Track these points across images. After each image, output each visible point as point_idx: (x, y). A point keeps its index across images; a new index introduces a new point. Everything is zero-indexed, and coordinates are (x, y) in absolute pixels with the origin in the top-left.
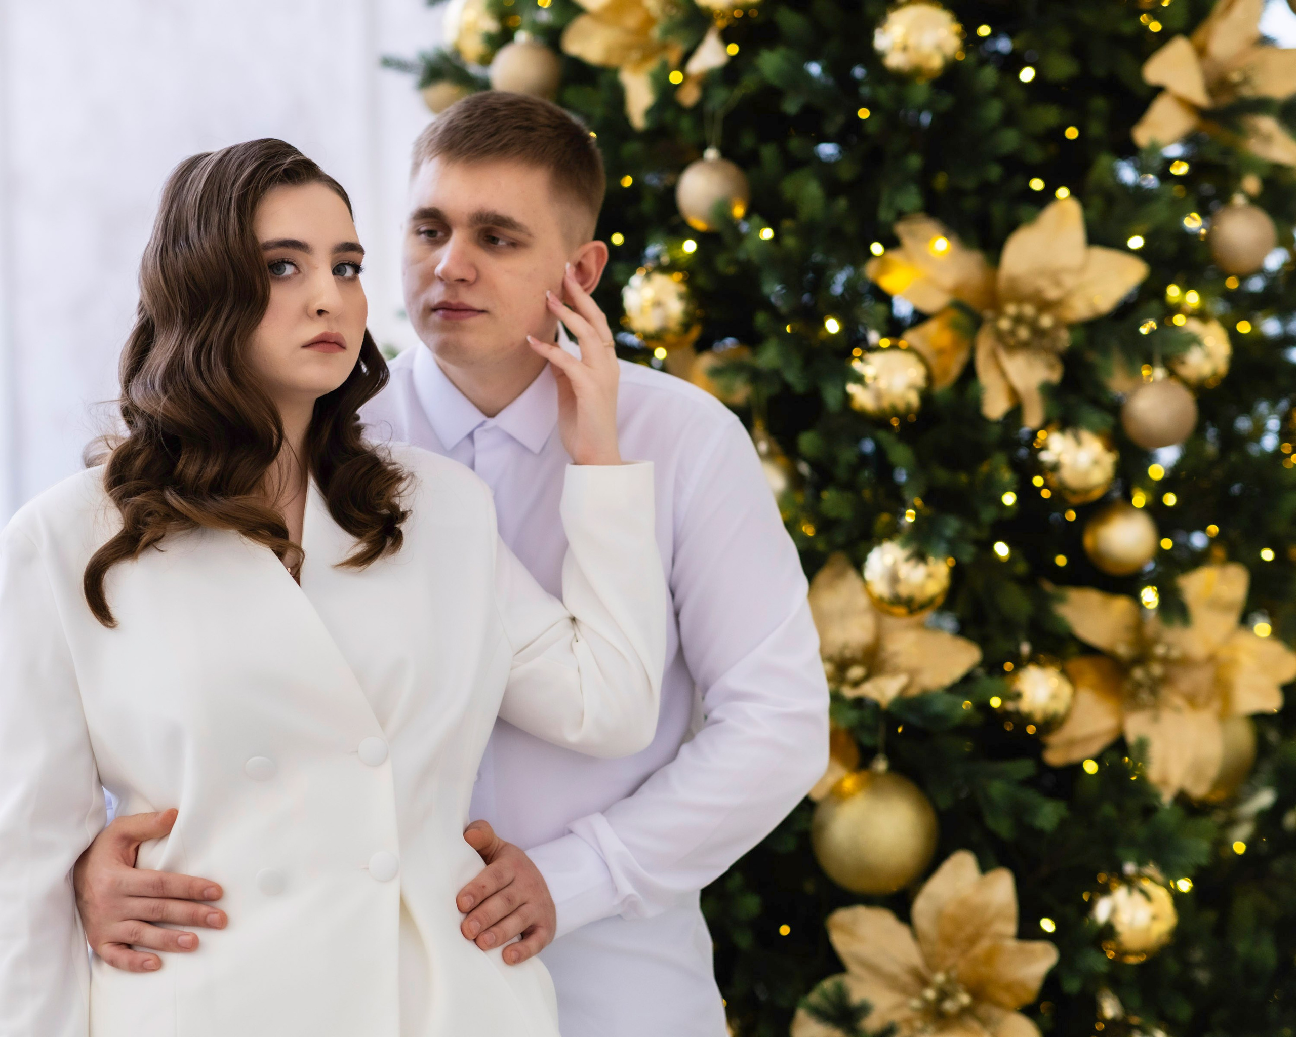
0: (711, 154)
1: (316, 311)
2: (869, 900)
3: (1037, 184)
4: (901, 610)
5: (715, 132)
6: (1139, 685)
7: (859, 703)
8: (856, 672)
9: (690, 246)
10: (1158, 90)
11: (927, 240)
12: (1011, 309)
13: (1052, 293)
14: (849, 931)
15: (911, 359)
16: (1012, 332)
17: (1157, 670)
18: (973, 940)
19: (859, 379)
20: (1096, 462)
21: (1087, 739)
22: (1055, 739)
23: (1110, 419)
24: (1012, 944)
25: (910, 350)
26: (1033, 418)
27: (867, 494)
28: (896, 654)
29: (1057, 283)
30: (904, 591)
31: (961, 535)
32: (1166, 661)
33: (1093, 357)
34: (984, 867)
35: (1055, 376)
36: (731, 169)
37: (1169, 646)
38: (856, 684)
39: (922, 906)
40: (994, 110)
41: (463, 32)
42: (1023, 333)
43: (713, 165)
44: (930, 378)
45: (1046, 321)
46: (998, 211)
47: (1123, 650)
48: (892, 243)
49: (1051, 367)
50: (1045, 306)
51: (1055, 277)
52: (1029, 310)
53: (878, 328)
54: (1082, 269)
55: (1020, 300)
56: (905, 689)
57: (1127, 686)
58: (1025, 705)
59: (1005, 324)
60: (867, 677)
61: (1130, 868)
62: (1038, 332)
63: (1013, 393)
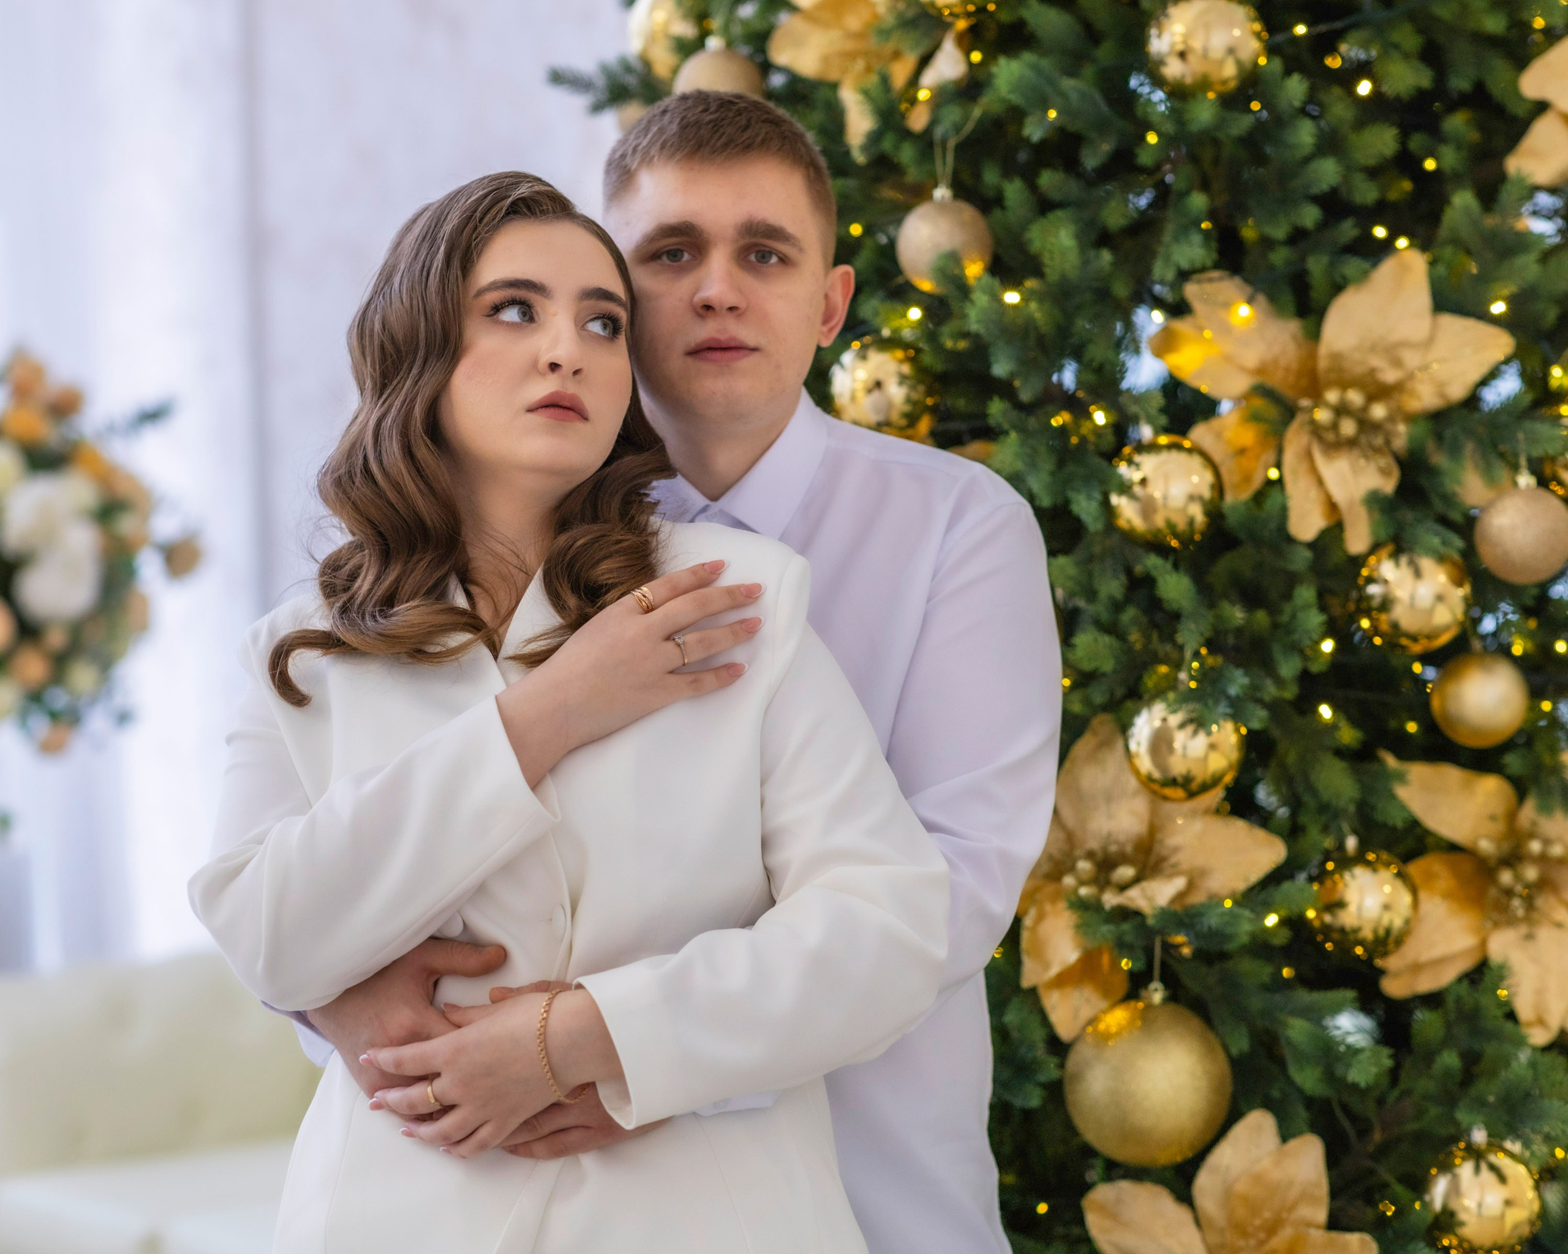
0: (942, 193)
1: (547, 365)
2: (1138, 1173)
3: (1380, 232)
4: (1180, 793)
5: (945, 164)
6: (1509, 893)
7: (1125, 914)
8: (1126, 872)
9: (915, 314)
10: (1541, 107)
11: (1227, 305)
12: (1332, 396)
13: (1390, 376)
14: (1111, 1214)
15: (1196, 461)
16: (1335, 426)
17: (1531, 873)
18: (1272, 1229)
19: (1125, 488)
20: (1440, 598)
21: (1439, 962)
22: (1392, 963)
23: (1458, 542)
24: (1319, 1235)
25: (1197, 450)
26: (1357, 541)
27: (1135, 637)
28: (1176, 850)
29: (1397, 363)
30: (1178, 767)
31: (1253, 695)
32: (1543, 859)
33: (1439, 459)
34: (1286, 1135)
35: (1388, 486)
36: (968, 212)
37: (1547, 842)
38: (1123, 888)
39: (1205, 1182)
40: (1305, 134)
41: (651, 39)
42: (1348, 428)
43: (942, 206)
44: (1219, 487)
45: (1379, 411)
46: (1317, 266)
47: (1486, 846)
48: (1178, 309)
49: (1384, 472)
50: (1378, 391)
51: (1393, 353)
52: (1355, 397)
53: (1150, 421)
54: (1429, 342)
55: (1344, 385)
56: (1180, 896)
57: (1493, 892)
58: (1348, 918)
59: (1322, 415)
60: (1137, 880)
61: (1479, 1136)
62: (1366, 425)
63: (1332, 507)
